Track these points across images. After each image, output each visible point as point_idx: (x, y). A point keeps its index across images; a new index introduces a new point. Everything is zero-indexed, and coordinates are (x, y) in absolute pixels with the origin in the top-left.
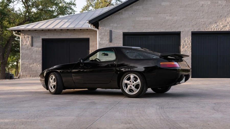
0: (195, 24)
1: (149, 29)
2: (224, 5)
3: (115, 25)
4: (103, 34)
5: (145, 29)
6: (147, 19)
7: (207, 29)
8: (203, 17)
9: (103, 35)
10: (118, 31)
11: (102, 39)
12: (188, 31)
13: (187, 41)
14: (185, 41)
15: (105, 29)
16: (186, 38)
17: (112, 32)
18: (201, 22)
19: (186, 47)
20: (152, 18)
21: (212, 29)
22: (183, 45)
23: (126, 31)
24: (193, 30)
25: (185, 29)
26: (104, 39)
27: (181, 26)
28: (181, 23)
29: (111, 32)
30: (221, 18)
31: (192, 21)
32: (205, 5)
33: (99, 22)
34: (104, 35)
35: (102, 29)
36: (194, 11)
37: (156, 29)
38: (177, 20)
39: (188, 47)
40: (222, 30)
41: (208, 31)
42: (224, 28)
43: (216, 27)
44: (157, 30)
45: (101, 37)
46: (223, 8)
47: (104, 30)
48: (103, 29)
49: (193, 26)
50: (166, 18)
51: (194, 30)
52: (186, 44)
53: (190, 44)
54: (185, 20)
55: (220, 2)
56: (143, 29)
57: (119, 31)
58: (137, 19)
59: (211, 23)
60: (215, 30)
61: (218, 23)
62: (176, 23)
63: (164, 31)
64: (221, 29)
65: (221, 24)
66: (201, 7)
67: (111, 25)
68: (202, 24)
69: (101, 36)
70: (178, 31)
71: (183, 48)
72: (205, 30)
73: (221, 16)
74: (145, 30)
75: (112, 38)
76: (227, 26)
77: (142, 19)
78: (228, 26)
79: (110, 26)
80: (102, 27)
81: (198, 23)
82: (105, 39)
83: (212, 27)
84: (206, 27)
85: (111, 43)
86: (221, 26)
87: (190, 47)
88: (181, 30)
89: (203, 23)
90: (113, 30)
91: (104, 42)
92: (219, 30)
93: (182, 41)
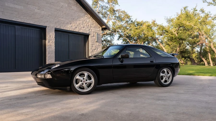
0: (57, 22)
1: (19, 19)
2: (75, 10)
5: (15, 18)
6: (17, 7)
7: (65, 28)
8: (63, 17)
12: (53, 27)
13: (51, 37)
14: (50, 36)
16: (51, 34)
18: (62, 21)
19: (51, 42)
20: (22, 7)
21: (68, 28)
22: (49, 40)
24: (55, 27)
25: (50, 25)
27: (47, 21)
28: (47, 18)
30: (74, 20)
31: (55, 18)
32: (64, 6)
36: (56, 9)
37: (26, 20)
38: (44, 15)
39: (52, 42)
40: (74, 31)
41: (66, 29)
42: (75, 29)
43: (71, 27)
44: (27, 21)
46: (75, 12)
49: (56, 23)
50: (34, 11)
51: (57, 27)
52: (51, 39)
53: (54, 39)
54: (50, 16)
55: (73, 7)
56: (12, 17)
58: (6, 5)
59: (67, 23)
60: (70, 30)
61: (72, 24)
62: (44, 18)
63: (33, 23)
64: (74, 30)
65: (74, 25)
66: (61, 7)
68: (62, 23)
70: (45, 26)
71: (49, 42)
72: (64, 28)
73: (74, 19)
74: (15, 19)
76: (77, 27)
77: (12, 5)
78: (78, 28)
81: (59, 21)
83: (68, 27)
84: (65, 26)
86: (74, 27)
87: (54, 42)
88: (47, 26)
89: (63, 22)
92: (73, 30)
93: (48, 35)
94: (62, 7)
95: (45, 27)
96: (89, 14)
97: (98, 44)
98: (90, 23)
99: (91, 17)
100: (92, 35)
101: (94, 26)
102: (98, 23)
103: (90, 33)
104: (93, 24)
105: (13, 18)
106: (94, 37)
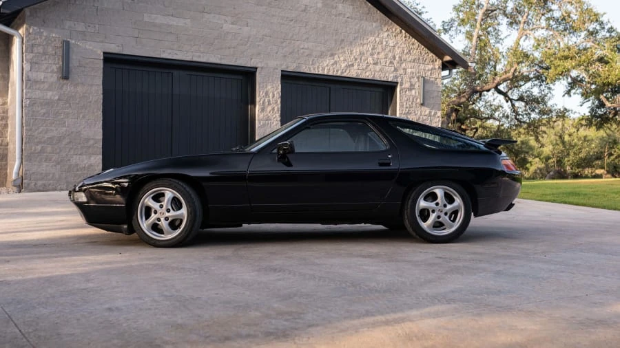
0: (290, 53)
1: (178, 52)
2: (348, 15)
3: (80, 27)
4: (41, 49)
5: (169, 51)
6: (174, 22)
7: (314, 69)
8: (308, 38)
9: (39, 53)
10: (89, 46)
11: (37, 66)
12: (275, 69)
13: (271, 95)
14: (267, 94)
15: (45, 34)
16: (269, 87)
17: (71, 46)
18: (303, 48)
19: (269, 108)
20: (188, 21)
21: (323, 69)
22: (263, 103)
23: (114, 48)
24: (284, 68)
25: (267, 64)
26: (44, 67)
27: (259, 54)
28: (259, 45)
29: (66, 46)
30: (343, 45)
31: (282, 43)
32: (311, 7)
33: (27, 11)
34: (45, 53)
35: (35, 34)
36: (287, 18)
37: (198, 54)
38: (249, 37)
39: (273, 109)
40: (345, 75)
41: (317, 73)
42: (348, 71)
43: (333, 64)
44: (200, 56)
45: (31, 59)
46: (346, 22)
47: (43, 38)
48: (40, 34)
49: (285, 56)
50: (222, 28)
51: (287, 67)
52: (269, 101)
53: (279, 101)
54: (268, 38)
55: (340, 6)
56: (162, 50)
57: (91, 48)
58: (146, 19)
59: (322, 55)
60: (331, 73)
61: (336, 56)
62: (248, 45)
63: (218, 61)
64: (342, 73)
65: (342, 59)
66: (302, 11)
67: (68, 24)
68: (306, 54)
69: (32, 55)
70: (252, 66)
71: (263, 110)
72: (310, 70)
73: (343, 40)
74: (170, 54)
75: (71, 65)
76: (353, 65)
77: (160, 20)
78: (356, 67)
79: (63, 29)
80: (35, 28)
81: (296, 50)
82: (47, 68)
83: (325, 65)
84: (313, 64)
85: (65, 81)
86: (343, 65)
87: (278, 110)
88: (259, 65)
89: (307, 52)
90: (73, 42)
91: (41, 76)
92: (339, 74)
93: (260, 92)
94: (304, 11)
95: (254, 70)
96: (395, 23)
97: (427, 113)
98: (398, 51)
99: (403, 31)
100: (407, 85)
101: (411, 58)
102: (429, 49)
103: (399, 80)
104: (409, 52)
105: (164, 51)
106: (413, 92)
